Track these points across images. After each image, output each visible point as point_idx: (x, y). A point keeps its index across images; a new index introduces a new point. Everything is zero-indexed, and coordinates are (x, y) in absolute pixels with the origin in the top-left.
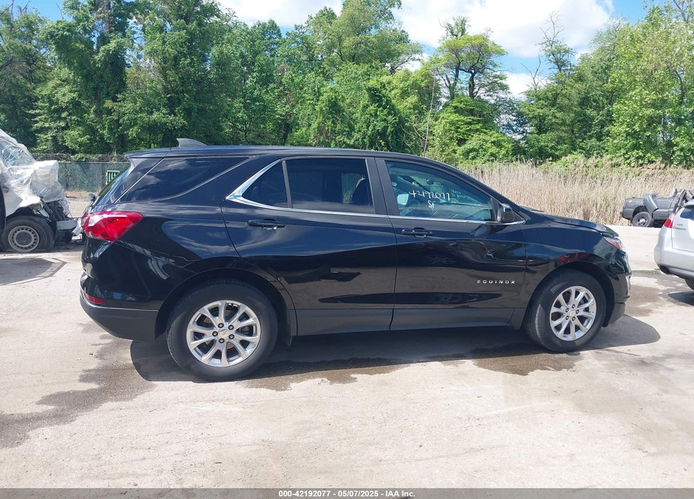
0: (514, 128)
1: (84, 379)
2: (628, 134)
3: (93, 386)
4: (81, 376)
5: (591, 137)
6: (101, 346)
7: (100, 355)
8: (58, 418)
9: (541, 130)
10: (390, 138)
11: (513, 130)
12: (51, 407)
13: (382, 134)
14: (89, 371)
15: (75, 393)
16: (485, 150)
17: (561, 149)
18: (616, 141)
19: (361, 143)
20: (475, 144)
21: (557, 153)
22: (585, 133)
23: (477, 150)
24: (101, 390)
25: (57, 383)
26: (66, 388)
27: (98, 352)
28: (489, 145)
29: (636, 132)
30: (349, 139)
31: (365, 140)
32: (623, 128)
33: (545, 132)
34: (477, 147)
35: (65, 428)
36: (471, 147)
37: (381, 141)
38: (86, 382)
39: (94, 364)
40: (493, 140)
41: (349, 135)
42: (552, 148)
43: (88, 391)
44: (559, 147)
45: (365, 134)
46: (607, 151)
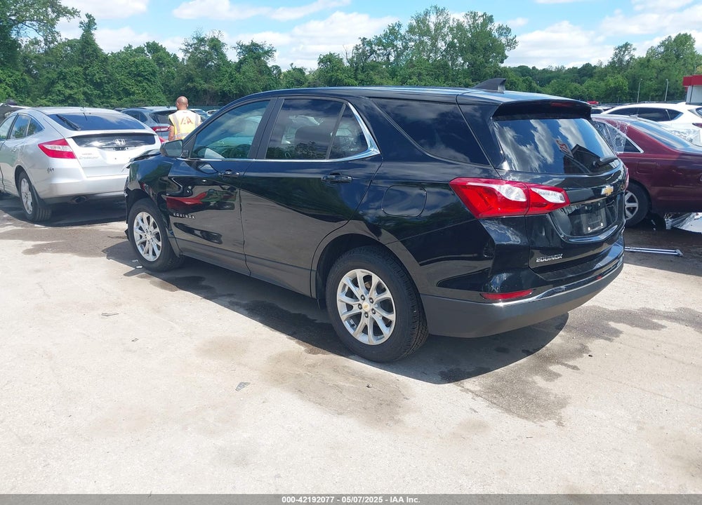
1: (617, 333)
3: (613, 324)
4: (617, 336)
6: (571, 363)
7: (583, 350)
8: (652, 313)
12: (655, 321)
14: (606, 339)
15: (632, 324)
24: (610, 319)
25: (643, 338)
26: (638, 331)
27: (582, 357)
35: (650, 306)
38: (617, 330)
39: (596, 345)
43: (619, 322)
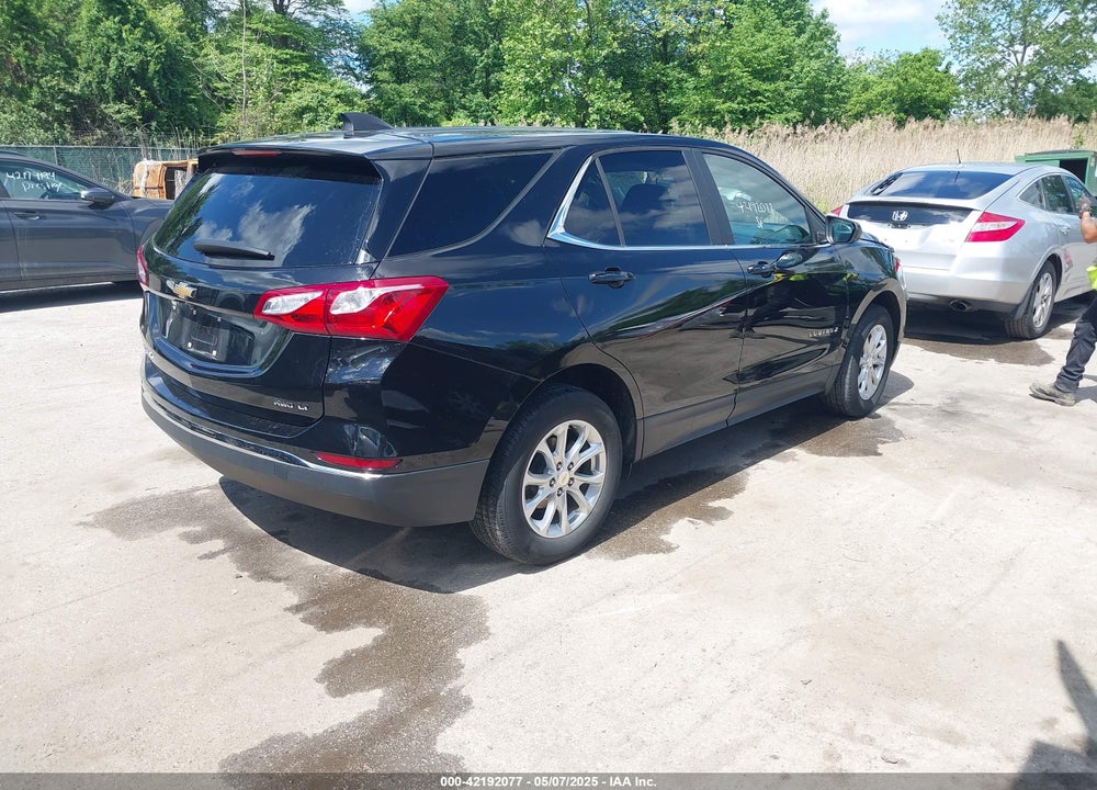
0: (357, 72)
2: (528, 87)
5: (474, 91)
9: (401, 75)
10: (155, 83)
11: (355, 75)
13: (140, 75)
16: (327, 110)
17: (434, 109)
18: (512, 97)
19: (95, 91)
20: (309, 97)
21: (429, 115)
22: (466, 84)
23: (315, 110)
28: (333, 101)
29: (537, 83)
30: (68, 83)
31: (106, 87)
32: (521, 77)
33: (407, 80)
34: (314, 104)
36: (305, 104)
37: (138, 89)
40: (338, 92)
41: (69, 76)
42: (422, 106)
44: (432, 105)
45: (102, 75)
46: (500, 112)
